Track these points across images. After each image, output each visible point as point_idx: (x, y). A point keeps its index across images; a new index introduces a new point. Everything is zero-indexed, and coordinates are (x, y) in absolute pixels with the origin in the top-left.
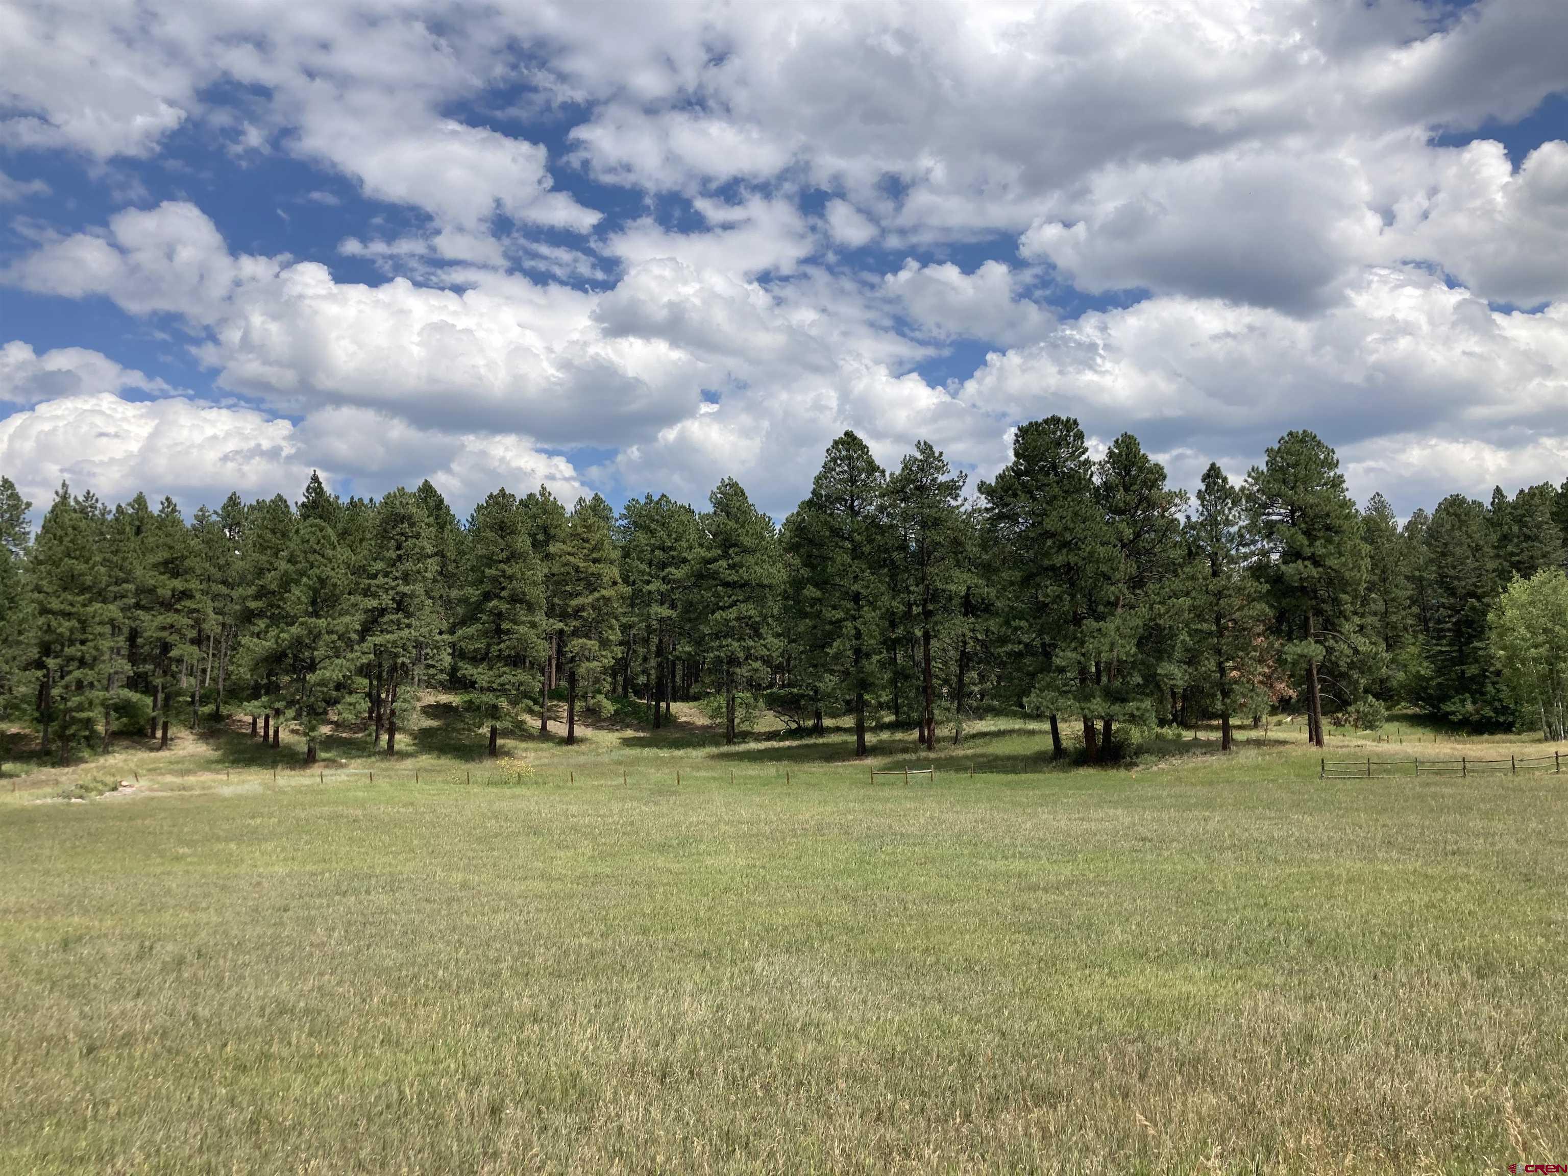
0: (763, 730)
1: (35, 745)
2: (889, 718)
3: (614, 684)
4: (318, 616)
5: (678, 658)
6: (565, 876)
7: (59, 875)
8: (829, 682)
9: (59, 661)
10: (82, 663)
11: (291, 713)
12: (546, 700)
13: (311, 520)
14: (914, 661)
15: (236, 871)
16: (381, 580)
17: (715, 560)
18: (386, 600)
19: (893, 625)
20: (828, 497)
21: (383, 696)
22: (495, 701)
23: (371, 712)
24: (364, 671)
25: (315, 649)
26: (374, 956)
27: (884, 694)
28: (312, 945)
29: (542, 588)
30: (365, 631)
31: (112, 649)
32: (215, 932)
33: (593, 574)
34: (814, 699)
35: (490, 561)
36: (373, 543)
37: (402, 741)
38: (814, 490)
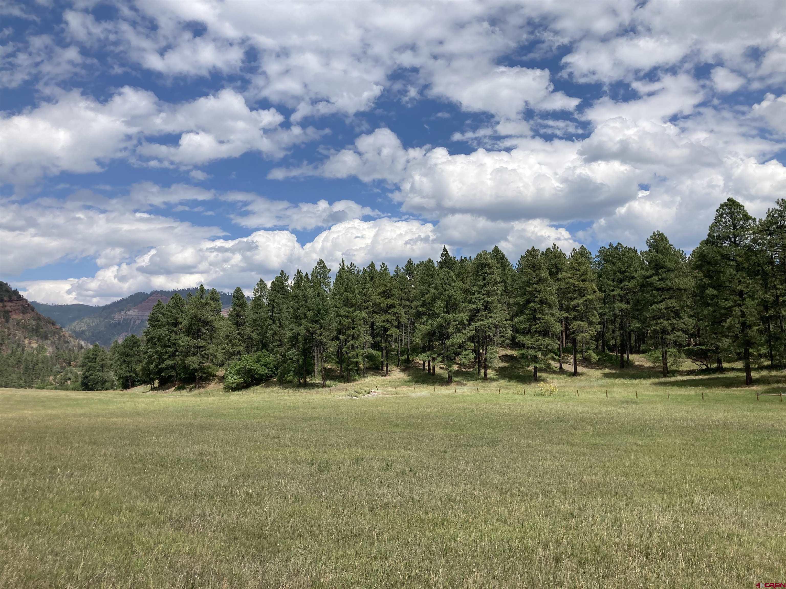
0: (685, 369)
1: (338, 373)
2: (767, 363)
3: (597, 345)
4: (449, 314)
5: (632, 331)
6: (580, 444)
7: (351, 431)
8: (725, 342)
9: (344, 337)
10: (353, 338)
11: (440, 359)
12: (561, 353)
13: (444, 269)
14: (782, 329)
15: (422, 433)
16: (477, 295)
17: (651, 276)
18: (479, 305)
19: (766, 309)
20: (718, 236)
21: (481, 351)
22: (535, 354)
23: (475, 359)
24: (471, 339)
25: (448, 329)
26: (488, 477)
27: (762, 349)
28: (459, 470)
29: (556, 296)
30: (471, 320)
31: (364, 331)
32: (416, 461)
33: (582, 287)
34: (716, 352)
35: (529, 283)
36: (472, 278)
37: (491, 373)
38: (709, 233)
